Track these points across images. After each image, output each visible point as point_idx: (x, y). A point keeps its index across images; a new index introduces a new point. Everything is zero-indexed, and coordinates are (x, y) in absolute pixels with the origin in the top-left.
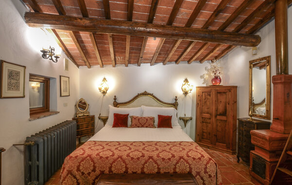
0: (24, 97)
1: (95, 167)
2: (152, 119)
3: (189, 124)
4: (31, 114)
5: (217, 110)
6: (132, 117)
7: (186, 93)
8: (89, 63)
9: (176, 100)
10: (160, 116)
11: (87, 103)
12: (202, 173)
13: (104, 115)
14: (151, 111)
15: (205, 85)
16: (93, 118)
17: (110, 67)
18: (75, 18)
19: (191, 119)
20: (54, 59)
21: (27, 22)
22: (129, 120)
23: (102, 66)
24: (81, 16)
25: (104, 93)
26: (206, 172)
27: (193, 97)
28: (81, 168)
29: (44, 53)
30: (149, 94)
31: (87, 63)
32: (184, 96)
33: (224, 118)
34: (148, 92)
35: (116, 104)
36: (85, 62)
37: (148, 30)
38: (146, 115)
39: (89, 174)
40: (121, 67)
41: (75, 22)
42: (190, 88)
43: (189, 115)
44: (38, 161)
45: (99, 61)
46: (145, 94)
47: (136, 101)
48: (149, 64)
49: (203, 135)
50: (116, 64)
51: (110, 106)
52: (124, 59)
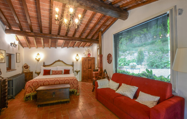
0: (5, 62)
1: (38, 84)
2: (62, 71)
3: (79, 73)
4: (7, 70)
5: (88, 67)
6: (52, 71)
7: (77, 60)
8: (30, 46)
9: (73, 63)
10: (65, 70)
11: (29, 66)
12: (73, 83)
13: (38, 71)
14: (62, 68)
15: (85, 57)
16: (32, 73)
17: (41, 48)
18: (28, 32)
19: (80, 71)
20: (15, 46)
21: (6, 33)
22: (51, 72)
23: (37, 47)
24: (30, 31)
25: (38, 60)
26: (74, 83)
27: (80, 62)
28: (33, 84)
29: (11, 44)
30: (60, 61)
31: (29, 47)
32: (76, 61)
33: (90, 70)
34: (60, 60)
35: (44, 66)
36: (28, 46)
37: (58, 38)
38: (59, 70)
39: (36, 86)
40: (47, 49)
41: (28, 34)
42: (79, 58)
43: (78, 70)
44: (12, 87)
45: (36, 46)
46: (59, 61)
47: (55, 64)
48: (61, 47)
49: (84, 77)
50: (44, 47)
51: (41, 66)
52: (49, 45)
